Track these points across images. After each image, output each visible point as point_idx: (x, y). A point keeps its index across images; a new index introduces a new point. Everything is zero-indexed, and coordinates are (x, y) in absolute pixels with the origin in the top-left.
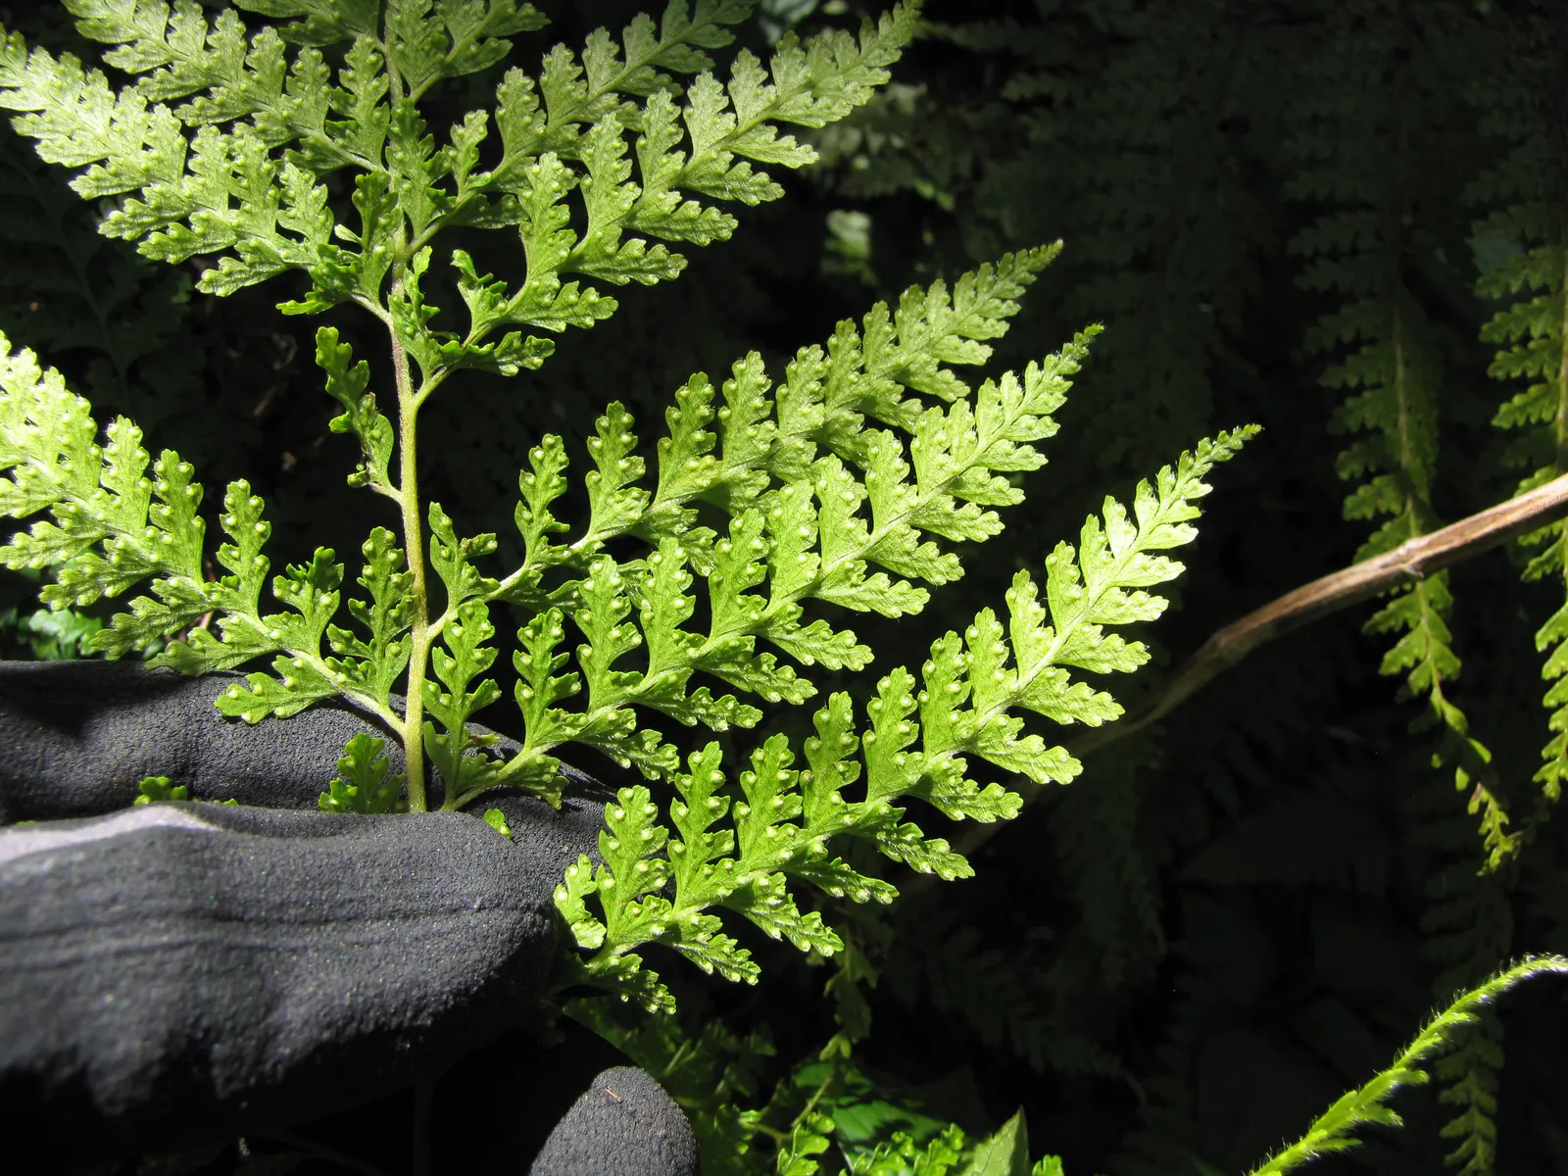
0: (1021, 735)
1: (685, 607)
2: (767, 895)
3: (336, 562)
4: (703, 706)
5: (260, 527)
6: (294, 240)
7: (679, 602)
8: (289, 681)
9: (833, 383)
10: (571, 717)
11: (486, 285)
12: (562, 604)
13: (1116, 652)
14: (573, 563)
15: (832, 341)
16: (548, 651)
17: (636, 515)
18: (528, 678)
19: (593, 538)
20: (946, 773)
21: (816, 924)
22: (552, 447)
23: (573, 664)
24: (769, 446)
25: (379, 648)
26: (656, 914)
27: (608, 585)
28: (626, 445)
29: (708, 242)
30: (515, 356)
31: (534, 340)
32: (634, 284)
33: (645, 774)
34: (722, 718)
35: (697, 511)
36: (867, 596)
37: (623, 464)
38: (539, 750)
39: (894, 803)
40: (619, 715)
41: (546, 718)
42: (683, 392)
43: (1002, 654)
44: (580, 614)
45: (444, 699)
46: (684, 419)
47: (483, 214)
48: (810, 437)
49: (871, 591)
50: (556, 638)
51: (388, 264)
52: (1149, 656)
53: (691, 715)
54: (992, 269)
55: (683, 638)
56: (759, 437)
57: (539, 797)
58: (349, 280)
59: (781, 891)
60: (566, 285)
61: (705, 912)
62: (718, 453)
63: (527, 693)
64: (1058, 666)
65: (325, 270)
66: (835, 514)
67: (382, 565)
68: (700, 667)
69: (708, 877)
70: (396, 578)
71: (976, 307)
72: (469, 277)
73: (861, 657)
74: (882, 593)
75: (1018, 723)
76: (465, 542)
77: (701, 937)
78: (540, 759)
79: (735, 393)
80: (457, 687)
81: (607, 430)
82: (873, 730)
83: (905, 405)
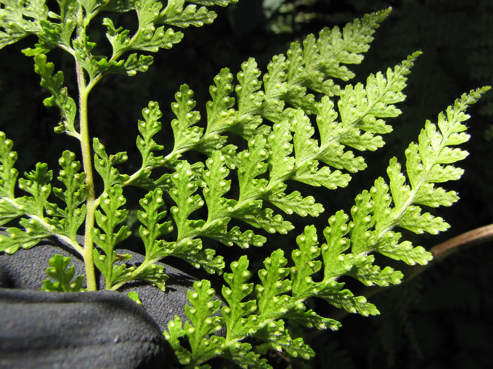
0: (400, 241)
1: (226, 186)
2: (274, 331)
3: (49, 170)
4: (236, 236)
5: (12, 155)
6: (30, 21)
7: (223, 183)
8: (29, 230)
9: (291, 72)
10: (169, 244)
11: (119, 33)
12: (162, 186)
13: (441, 196)
14: (166, 166)
15: (289, 52)
16: (156, 211)
17: (197, 140)
18: (146, 225)
19: (176, 152)
20: (364, 263)
21: (300, 344)
22: (153, 108)
23: (169, 216)
24: (261, 103)
25: (70, 212)
26: (217, 345)
27: (186, 176)
28: (190, 106)
29: (227, 4)
30: (134, 66)
31: (143, 57)
32: (191, 27)
33: (207, 271)
34: (246, 242)
35: (227, 137)
36: (320, 179)
37: (189, 115)
38: (152, 261)
39: (339, 280)
40: (194, 242)
41: (156, 245)
42: (217, 78)
43: (389, 200)
44: (172, 191)
45: (102, 237)
46: (218, 91)
47: (120, 5)
48: (281, 98)
49: (321, 176)
50: (159, 203)
51: (74, 28)
52: (459, 198)
53: (230, 241)
54: (359, 22)
55: (225, 202)
56: (256, 99)
57: (154, 285)
58: (56, 37)
59: (282, 329)
60: (158, 29)
61: (242, 341)
62: (236, 107)
63: (145, 232)
64: (415, 204)
65: (44, 33)
66: (302, 138)
67: (70, 169)
68: (234, 216)
69: (243, 324)
70: (77, 176)
71: (353, 39)
72: (111, 30)
73: (318, 210)
74: (327, 177)
75: (399, 235)
76: (112, 157)
77: (241, 353)
78: (153, 266)
79: (243, 78)
80: (109, 230)
81: (181, 99)
82: (327, 243)
83: (325, 83)
